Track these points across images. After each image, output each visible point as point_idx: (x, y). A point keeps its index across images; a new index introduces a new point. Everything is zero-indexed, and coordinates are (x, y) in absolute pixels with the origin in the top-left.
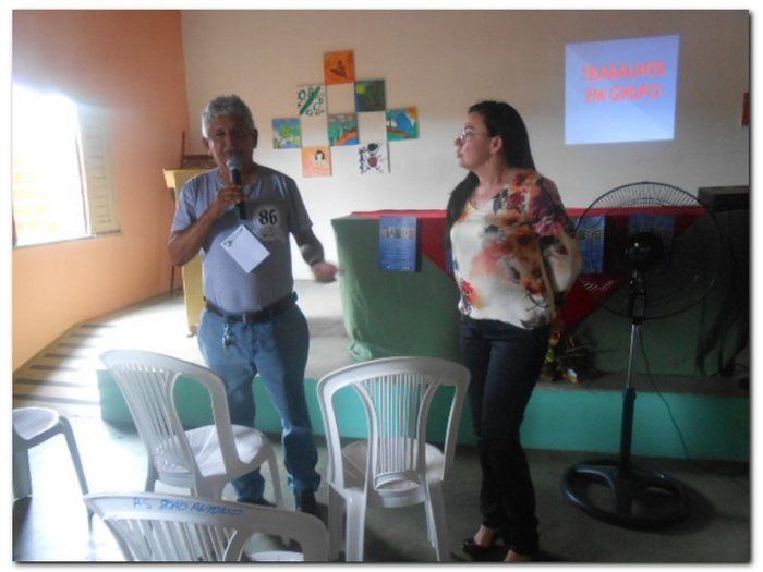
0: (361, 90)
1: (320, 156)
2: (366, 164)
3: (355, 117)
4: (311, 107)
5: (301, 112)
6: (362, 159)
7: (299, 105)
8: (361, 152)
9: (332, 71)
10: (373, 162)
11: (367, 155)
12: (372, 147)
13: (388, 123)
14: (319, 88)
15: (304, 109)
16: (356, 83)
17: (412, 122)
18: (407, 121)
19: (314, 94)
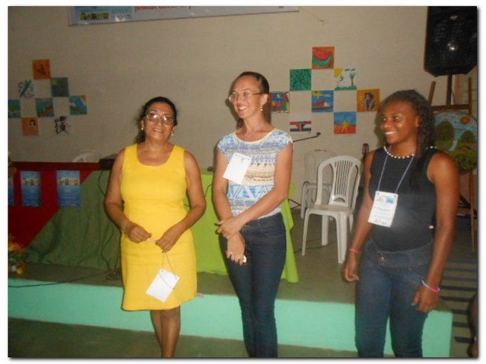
0: (55, 83)
1: (32, 123)
2: (59, 129)
3: (51, 99)
4: (26, 93)
5: (21, 95)
6: (56, 126)
7: (19, 91)
8: (56, 121)
9: (37, 70)
10: (63, 128)
11: (59, 123)
12: (62, 118)
13: (70, 104)
14: (30, 81)
15: (22, 94)
16: (52, 79)
17: (84, 104)
18: (82, 103)
19: (27, 85)
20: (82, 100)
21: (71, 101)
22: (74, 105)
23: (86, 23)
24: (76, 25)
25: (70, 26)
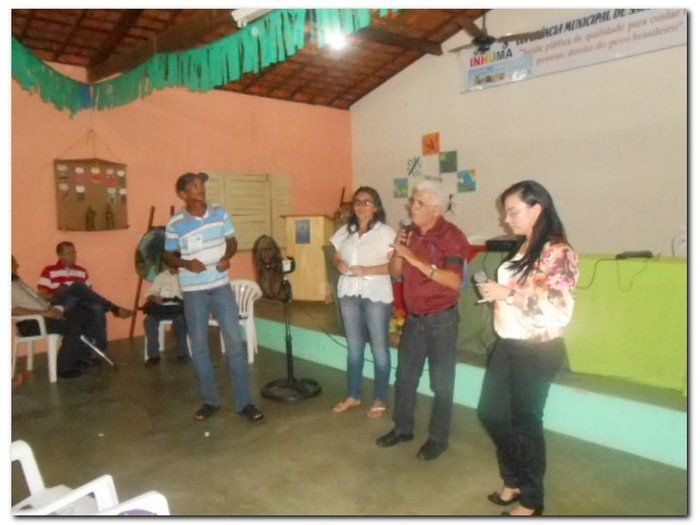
0: (443, 158)
3: (440, 176)
4: (415, 170)
5: (409, 174)
7: (408, 169)
9: (427, 146)
13: (458, 180)
14: (419, 158)
15: (411, 172)
16: (441, 154)
17: (473, 179)
18: (470, 179)
19: (416, 161)
20: (471, 175)
21: (459, 177)
22: (462, 181)
23: (480, 87)
24: (468, 91)
25: (462, 93)
